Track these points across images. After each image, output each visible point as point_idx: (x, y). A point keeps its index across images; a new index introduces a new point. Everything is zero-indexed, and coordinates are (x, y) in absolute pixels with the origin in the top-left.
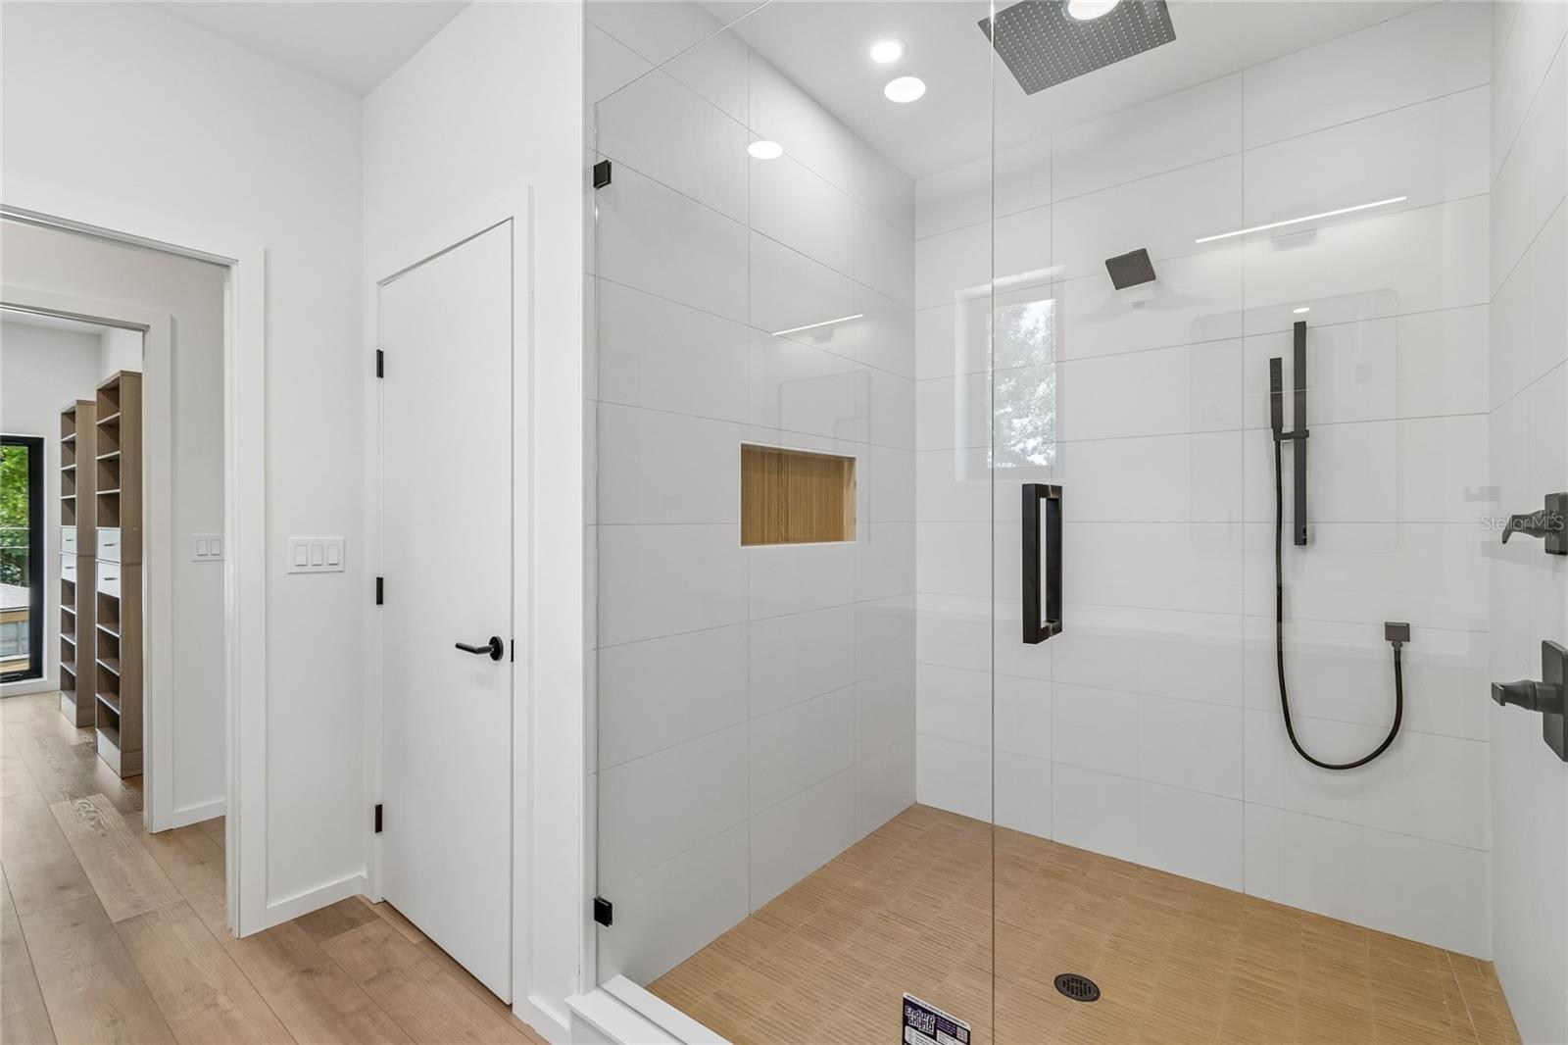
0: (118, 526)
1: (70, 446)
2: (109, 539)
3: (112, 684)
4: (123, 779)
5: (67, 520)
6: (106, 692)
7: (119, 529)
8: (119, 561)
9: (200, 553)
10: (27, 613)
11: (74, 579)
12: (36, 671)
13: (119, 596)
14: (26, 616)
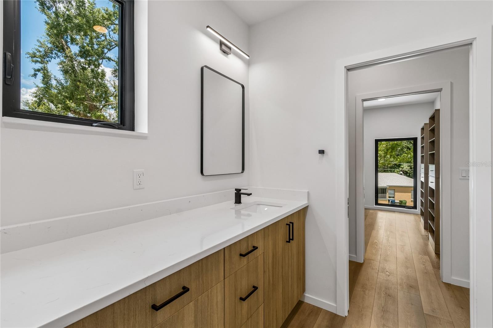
0: (434, 164)
1: (423, 138)
2: (432, 167)
3: (433, 219)
4: (435, 253)
5: (422, 162)
7: (434, 165)
8: (434, 176)
9: (463, 176)
10: (413, 188)
11: (423, 181)
12: (415, 207)
13: (434, 189)
14: (413, 189)
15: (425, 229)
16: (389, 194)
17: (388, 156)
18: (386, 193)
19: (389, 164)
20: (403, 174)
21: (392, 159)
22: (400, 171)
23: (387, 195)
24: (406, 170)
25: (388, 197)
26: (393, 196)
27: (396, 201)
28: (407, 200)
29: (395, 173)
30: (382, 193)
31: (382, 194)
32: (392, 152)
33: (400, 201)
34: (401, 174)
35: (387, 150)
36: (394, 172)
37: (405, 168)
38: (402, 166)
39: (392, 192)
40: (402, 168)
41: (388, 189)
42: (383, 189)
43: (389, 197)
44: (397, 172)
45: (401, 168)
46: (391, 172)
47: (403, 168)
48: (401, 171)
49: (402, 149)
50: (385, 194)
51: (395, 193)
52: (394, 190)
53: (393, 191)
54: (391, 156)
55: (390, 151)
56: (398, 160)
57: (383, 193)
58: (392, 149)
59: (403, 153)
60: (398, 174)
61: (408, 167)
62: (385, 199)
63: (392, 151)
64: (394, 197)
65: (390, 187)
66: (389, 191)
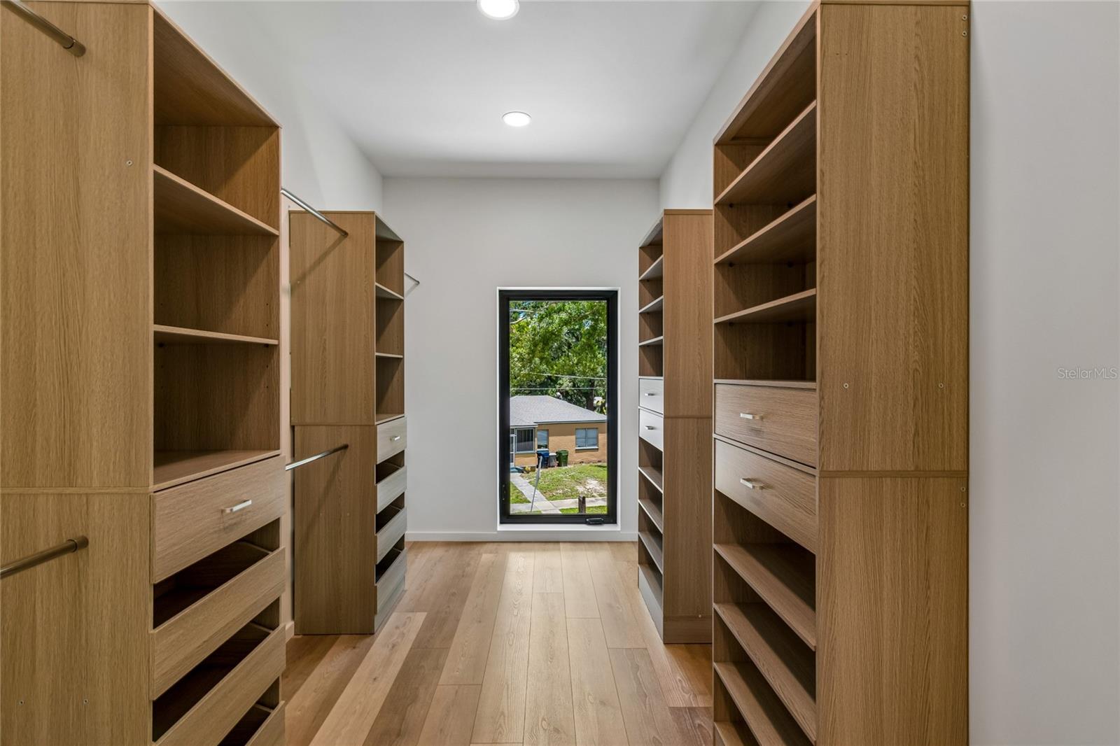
6: (725, 661)
15: (667, 643)
16: (538, 440)
17: (537, 360)
18: (532, 440)
19: (538, 377)
20: (561, 397)
21: (545, 366)
22: (557, 391)
23: (536, 443)
24: (567, 388)
25: (536, 447)
26: (546, 443)
27: (550, 454)
28: (568, 450)
29: (549, 395)
30: (525, 441)
31: (527, 443)
32: (543, 350)
33: (557, 453)
34: (558, 398)
35: (536, 345)
36: (546, 393)
37: (565, 385)
38: (560, 382)
39: (545, 434)
40: (560, 384)
41: (536, 430)
42: (529, 431)
43: (539, 447)
44: (553, 394)
45: (558, 386)
47: (562, 385)
48: (559, 391)
49: (560, 348)
50: (530, 442)
51: (550, 438)
52: (548, 430)
53: (546, 432)
54: (542, 359)
55: (540, 347)
56: (555, 367)
57: (528, 440)
58: (543, 343)
59: (562, 355)
60: (554, 397)
61: (570, 382)
62: (533, 452)
63: (543, 348)
64: (546, 447)
65: (540, 424)
66: (539, 433)
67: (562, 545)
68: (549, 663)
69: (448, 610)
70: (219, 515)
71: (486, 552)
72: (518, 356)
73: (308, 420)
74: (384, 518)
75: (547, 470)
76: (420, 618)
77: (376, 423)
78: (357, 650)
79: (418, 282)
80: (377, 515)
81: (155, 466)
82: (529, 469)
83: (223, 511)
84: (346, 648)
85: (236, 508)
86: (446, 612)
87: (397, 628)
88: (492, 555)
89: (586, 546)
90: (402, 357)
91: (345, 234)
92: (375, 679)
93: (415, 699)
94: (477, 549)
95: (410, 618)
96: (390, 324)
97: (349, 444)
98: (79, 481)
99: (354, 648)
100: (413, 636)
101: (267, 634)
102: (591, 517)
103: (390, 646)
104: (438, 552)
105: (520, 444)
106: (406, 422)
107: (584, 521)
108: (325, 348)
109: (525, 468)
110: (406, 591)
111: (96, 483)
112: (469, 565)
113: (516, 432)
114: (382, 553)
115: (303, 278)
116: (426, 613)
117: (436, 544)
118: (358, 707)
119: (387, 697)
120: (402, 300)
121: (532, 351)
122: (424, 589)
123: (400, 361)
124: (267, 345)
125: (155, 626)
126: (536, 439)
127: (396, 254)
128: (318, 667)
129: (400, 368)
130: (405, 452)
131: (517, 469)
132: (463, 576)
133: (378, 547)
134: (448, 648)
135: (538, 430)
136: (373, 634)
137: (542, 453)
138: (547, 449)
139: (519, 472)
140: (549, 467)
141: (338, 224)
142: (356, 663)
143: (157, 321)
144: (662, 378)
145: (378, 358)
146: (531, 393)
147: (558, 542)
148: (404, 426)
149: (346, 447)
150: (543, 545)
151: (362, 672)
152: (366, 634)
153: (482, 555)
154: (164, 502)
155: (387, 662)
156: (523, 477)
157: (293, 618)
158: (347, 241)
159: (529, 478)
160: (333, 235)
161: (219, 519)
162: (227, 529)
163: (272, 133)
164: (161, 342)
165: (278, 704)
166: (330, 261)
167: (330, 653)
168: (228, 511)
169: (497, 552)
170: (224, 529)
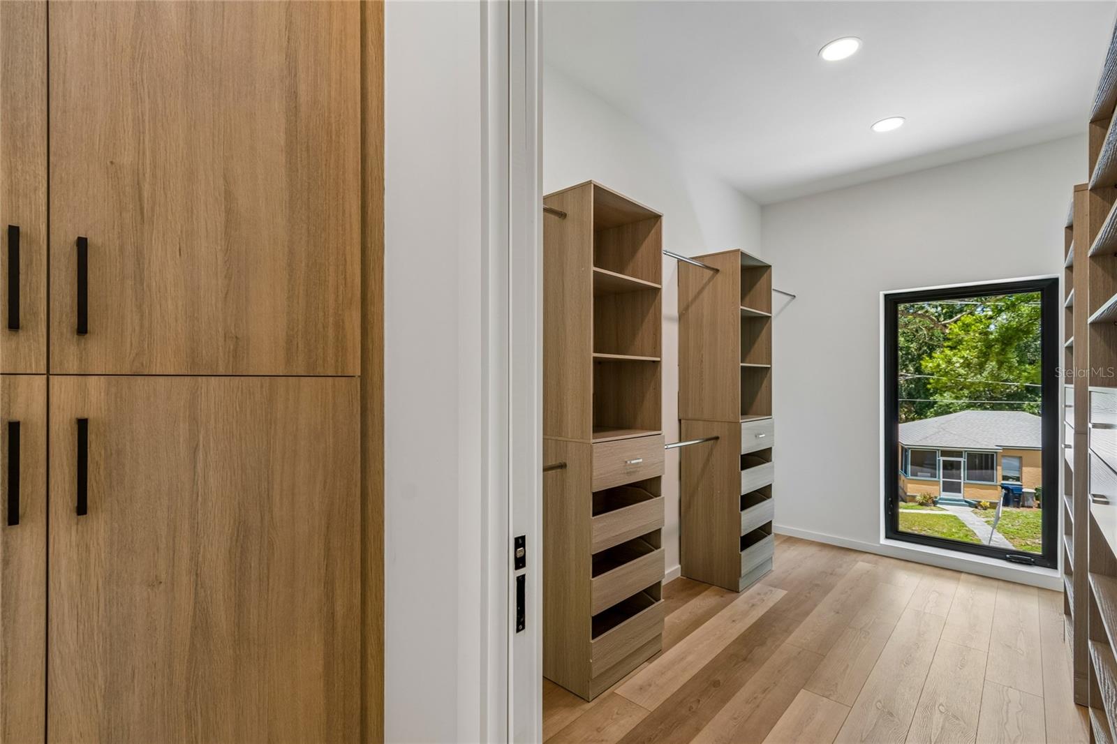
16: (1003, 469)
17: (993, 365)
18: (992, 468)
21: (1008, 373)
23: (999, 472)
25: (1000, 478)
26: (1016, 474)
27: (1023, 490)
29: (1024, 410)
30: (982, 469)
31: (984, 471)
32: (1002, 352)
33: (1036, 490)
35: (989, 345)
36: (1020, 408)
39: (1016, 463)
41: (999, 455)
42: (987, 456)
43: (1005, 478)
46: (1012, 408)
50: (990, 471)
51: (1024, 468)
52: (1018, 457)
53: (1017, 460)
54: (1003, 362)
55: (997, 348)
56: (1025, 374)
57: (987, 468)
58: (1003, 343)
60: (1033, 413)
62: (993, 483)
63: (1003, 350)
64: (1018, 479)
65: (1006, 449)
66: (1004, 461)
67: (963, 576)
68: (903, 666)
69: (808, 595)
70: (624, 464)
71: (863, 561)
72: (962, 361)
73: (690, 416)
74: (750, 500)
75: (1018, 510)
76: (780, 594)
77: (741, 421)
78: (723, 599)
79: (795, 296)
80: (741, 496)
81: (593, 432)
82: (988, 504)
83: (626, 462)
84: (716, 595)
85: (633, 462)
86: (806, 596)
87: (759, 594)
88: (870, 565)
89: (1001, 584)
90: (769, 366)
91: (717, 271)
92: (734, 621)
93: (763, 644)
94: (853, 556)
95: (771, 591)
96: (760, 338)
97: (719, 436)
98: (563, 434)
99: (722, 597)
100: (771, 604)
101: (652, 551)
102: (1012, 554)
103: (750, 605)
104: (812, 550)
105: (971, 471)
106: (773, 423)
107: (1002, 556)
108: (702, 361)
109: (980, 502)
110: (773, 571)
111: (570, 436)
112: (841, 566)
113: (965, 455)
114: (746, 529)
115: (687, 308)
116: (785, 592)
117: (812, 543)
118: (718, 633)
119: (741, 635)
120: (770, 317)
121: (985, 353)
122: (790, 574)
123: (769, 369)
124: (654, 362)
125: (593, 516)
126: (998, 467)
127: (765, 277)
128: (695, 599)
129: (768, 375)
130: (773, 449)
131: (966, 502)
132: (831, 574)
133: (742, 523)
134: (800, 622)
135: (1003, 456)
136: (738, 592)
137: (1010, 487)
138: (1019, 483)
139: (970, 506)
140: (1023, 506)
141: (710, 265)
142: (723, 607)
143: (595, 351)
144: (1073, 386)
145: (743, 368)
146: (993, 408)
147: (961, 572)
148: (772, 427)
149: (717, 438)
150: (937, 570)
151: (726, 612)
152: (733, 591)
153: (858, 561)
154: (597, 449)
155: (745, 614)
156: (976, 513)
157: (680, 563)
158: (719, 276)
159: (987, 517)
160: (709, 273)
161: (624, 466)
162: (629, 473)
163: (657, 221)
164: (597, 362)
165: (660, 600)
166: (706, 293)
167: (704, 594)
168: (629, 462)
169: (876, 564)
170: (627, 473)
